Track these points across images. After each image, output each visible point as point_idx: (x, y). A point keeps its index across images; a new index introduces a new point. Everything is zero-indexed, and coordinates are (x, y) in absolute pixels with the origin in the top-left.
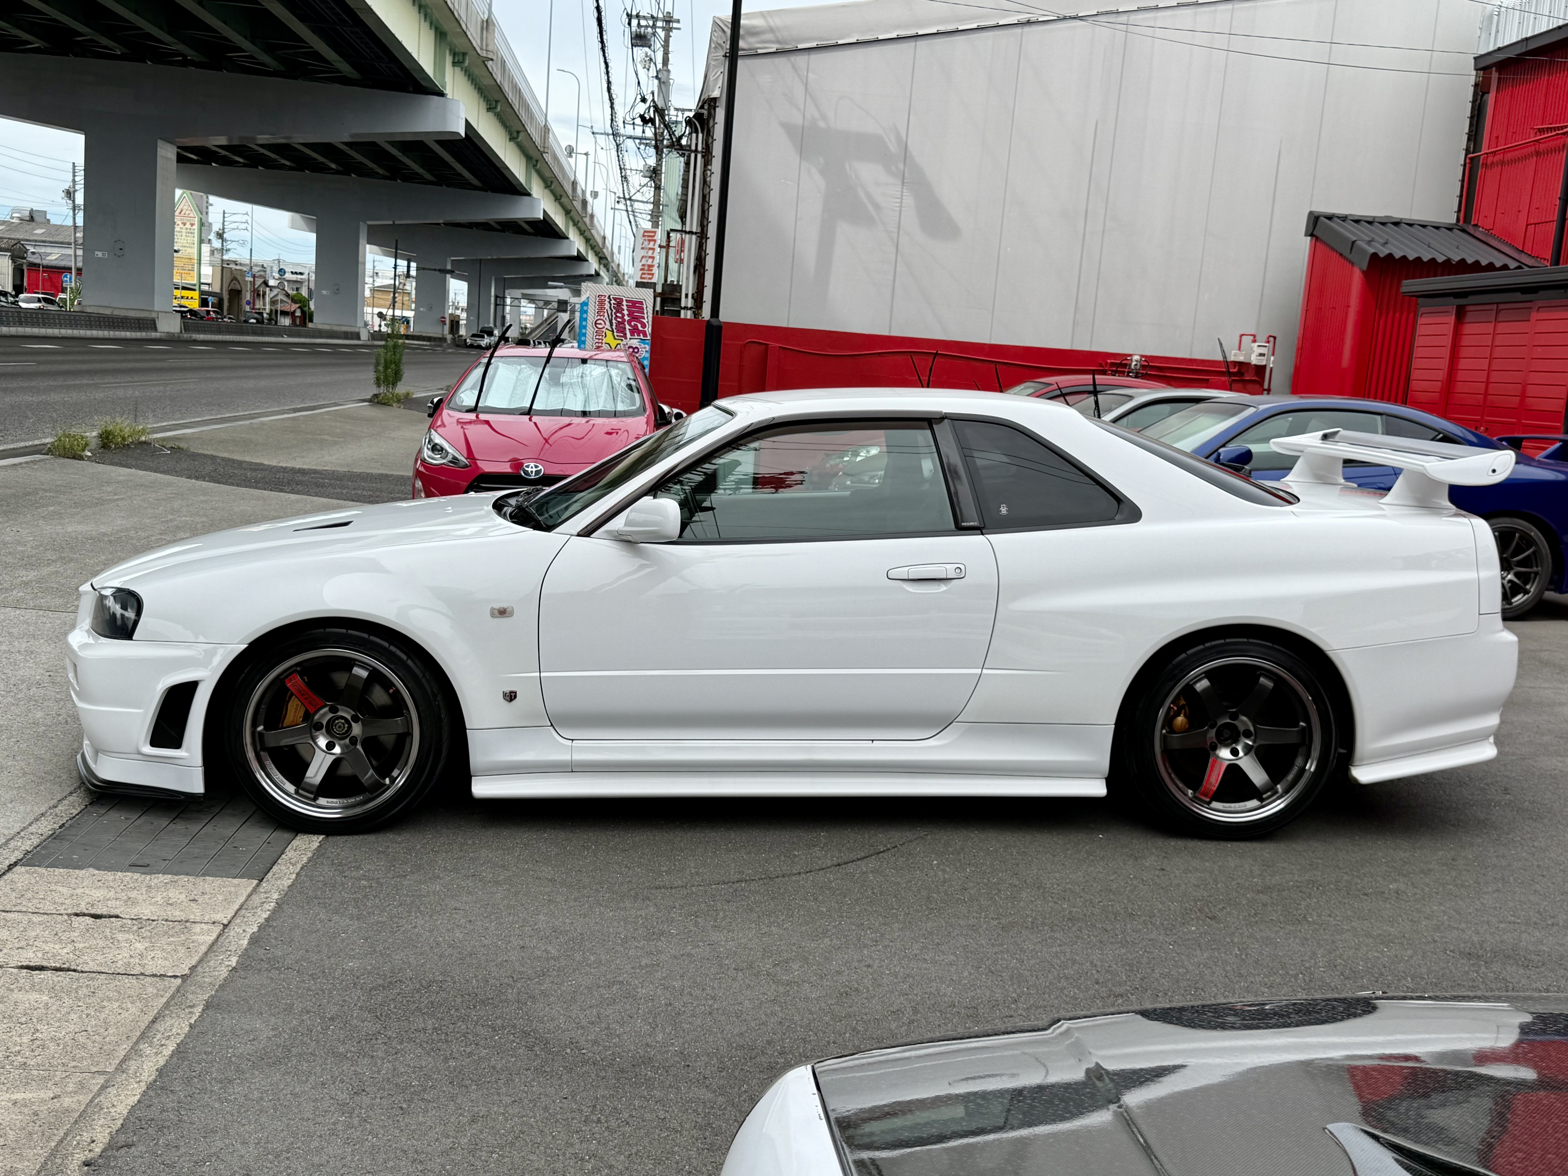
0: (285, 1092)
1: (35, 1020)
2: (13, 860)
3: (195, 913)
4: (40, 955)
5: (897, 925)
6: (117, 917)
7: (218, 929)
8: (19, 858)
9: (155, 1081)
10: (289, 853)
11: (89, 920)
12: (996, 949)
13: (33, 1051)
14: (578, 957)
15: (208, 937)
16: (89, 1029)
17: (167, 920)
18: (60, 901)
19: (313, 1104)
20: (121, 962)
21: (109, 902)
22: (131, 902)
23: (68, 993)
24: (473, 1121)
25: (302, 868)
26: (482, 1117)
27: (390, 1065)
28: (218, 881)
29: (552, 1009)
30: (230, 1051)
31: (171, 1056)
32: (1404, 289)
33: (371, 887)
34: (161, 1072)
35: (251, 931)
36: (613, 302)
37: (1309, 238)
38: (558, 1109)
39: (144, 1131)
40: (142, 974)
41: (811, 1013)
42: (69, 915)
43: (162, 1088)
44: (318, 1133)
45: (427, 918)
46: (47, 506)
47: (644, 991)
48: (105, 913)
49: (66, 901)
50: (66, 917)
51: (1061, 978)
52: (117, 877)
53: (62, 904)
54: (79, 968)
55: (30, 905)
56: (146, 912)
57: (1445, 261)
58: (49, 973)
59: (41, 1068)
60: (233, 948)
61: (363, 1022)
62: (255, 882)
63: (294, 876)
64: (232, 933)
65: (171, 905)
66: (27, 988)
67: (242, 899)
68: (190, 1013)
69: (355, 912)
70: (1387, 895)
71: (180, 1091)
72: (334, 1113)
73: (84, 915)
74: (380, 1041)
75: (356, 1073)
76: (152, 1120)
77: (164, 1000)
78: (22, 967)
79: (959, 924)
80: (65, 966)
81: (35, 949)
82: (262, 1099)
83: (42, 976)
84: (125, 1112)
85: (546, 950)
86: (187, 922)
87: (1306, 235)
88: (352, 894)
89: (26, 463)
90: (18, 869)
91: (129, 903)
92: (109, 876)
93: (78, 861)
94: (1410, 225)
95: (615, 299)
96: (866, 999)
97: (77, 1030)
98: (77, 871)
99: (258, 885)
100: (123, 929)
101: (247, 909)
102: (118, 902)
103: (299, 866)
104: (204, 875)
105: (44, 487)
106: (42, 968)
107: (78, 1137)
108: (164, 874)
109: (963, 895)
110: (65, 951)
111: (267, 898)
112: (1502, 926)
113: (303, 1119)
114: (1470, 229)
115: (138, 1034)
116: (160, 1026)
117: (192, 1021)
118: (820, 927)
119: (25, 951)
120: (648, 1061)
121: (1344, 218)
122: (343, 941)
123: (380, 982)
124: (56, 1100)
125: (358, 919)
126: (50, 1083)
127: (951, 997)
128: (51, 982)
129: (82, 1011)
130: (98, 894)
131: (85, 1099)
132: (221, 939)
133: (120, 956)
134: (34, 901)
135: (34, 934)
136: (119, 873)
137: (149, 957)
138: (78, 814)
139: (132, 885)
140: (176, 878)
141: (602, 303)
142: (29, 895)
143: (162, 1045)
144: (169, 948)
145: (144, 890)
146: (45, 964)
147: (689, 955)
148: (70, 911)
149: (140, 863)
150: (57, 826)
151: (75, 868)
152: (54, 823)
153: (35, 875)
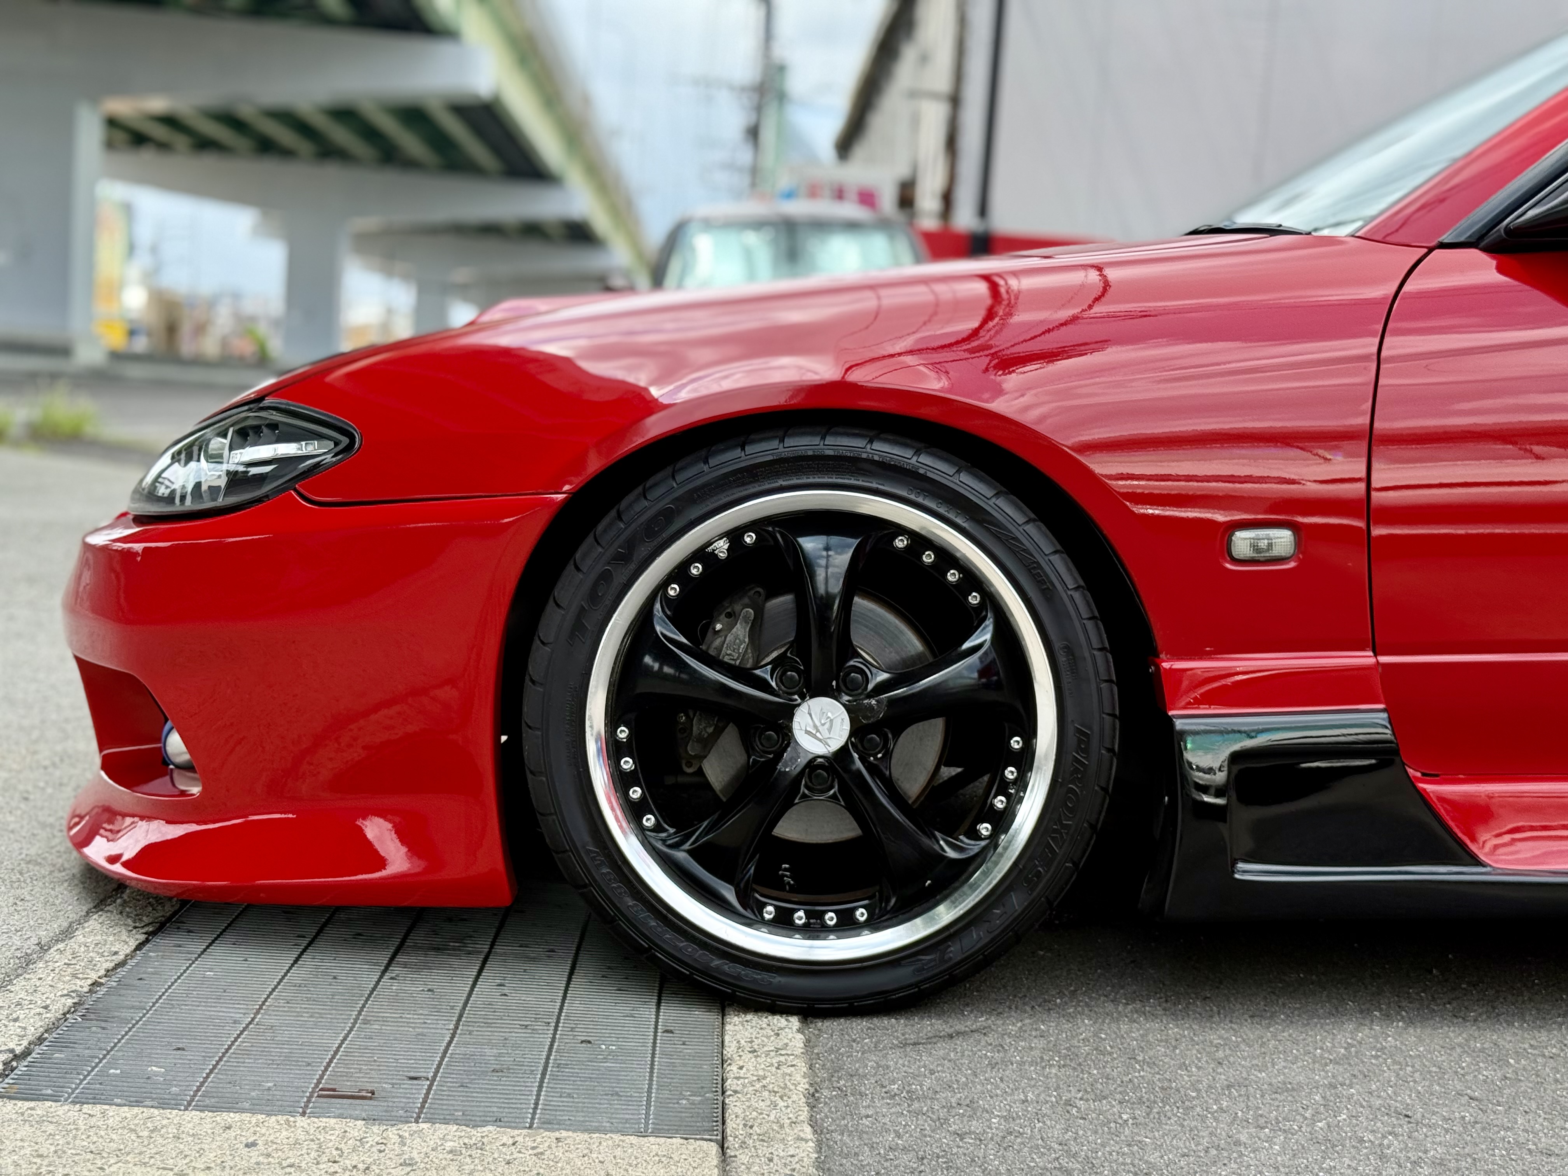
25: (810, 1106)
52: (299, 1134)
62: (709, 1148)
92: (274, 1130)
93: (168, 1084)
98: (173, 1115)
99: (725, 1157)
103: (799, 1099)
108: (433, 1121)
138: (129, 957)
149: (346, 1087)
150: (84, 986)
151: (163, 1105)
152: (75, 976)
153: (51, 1128)
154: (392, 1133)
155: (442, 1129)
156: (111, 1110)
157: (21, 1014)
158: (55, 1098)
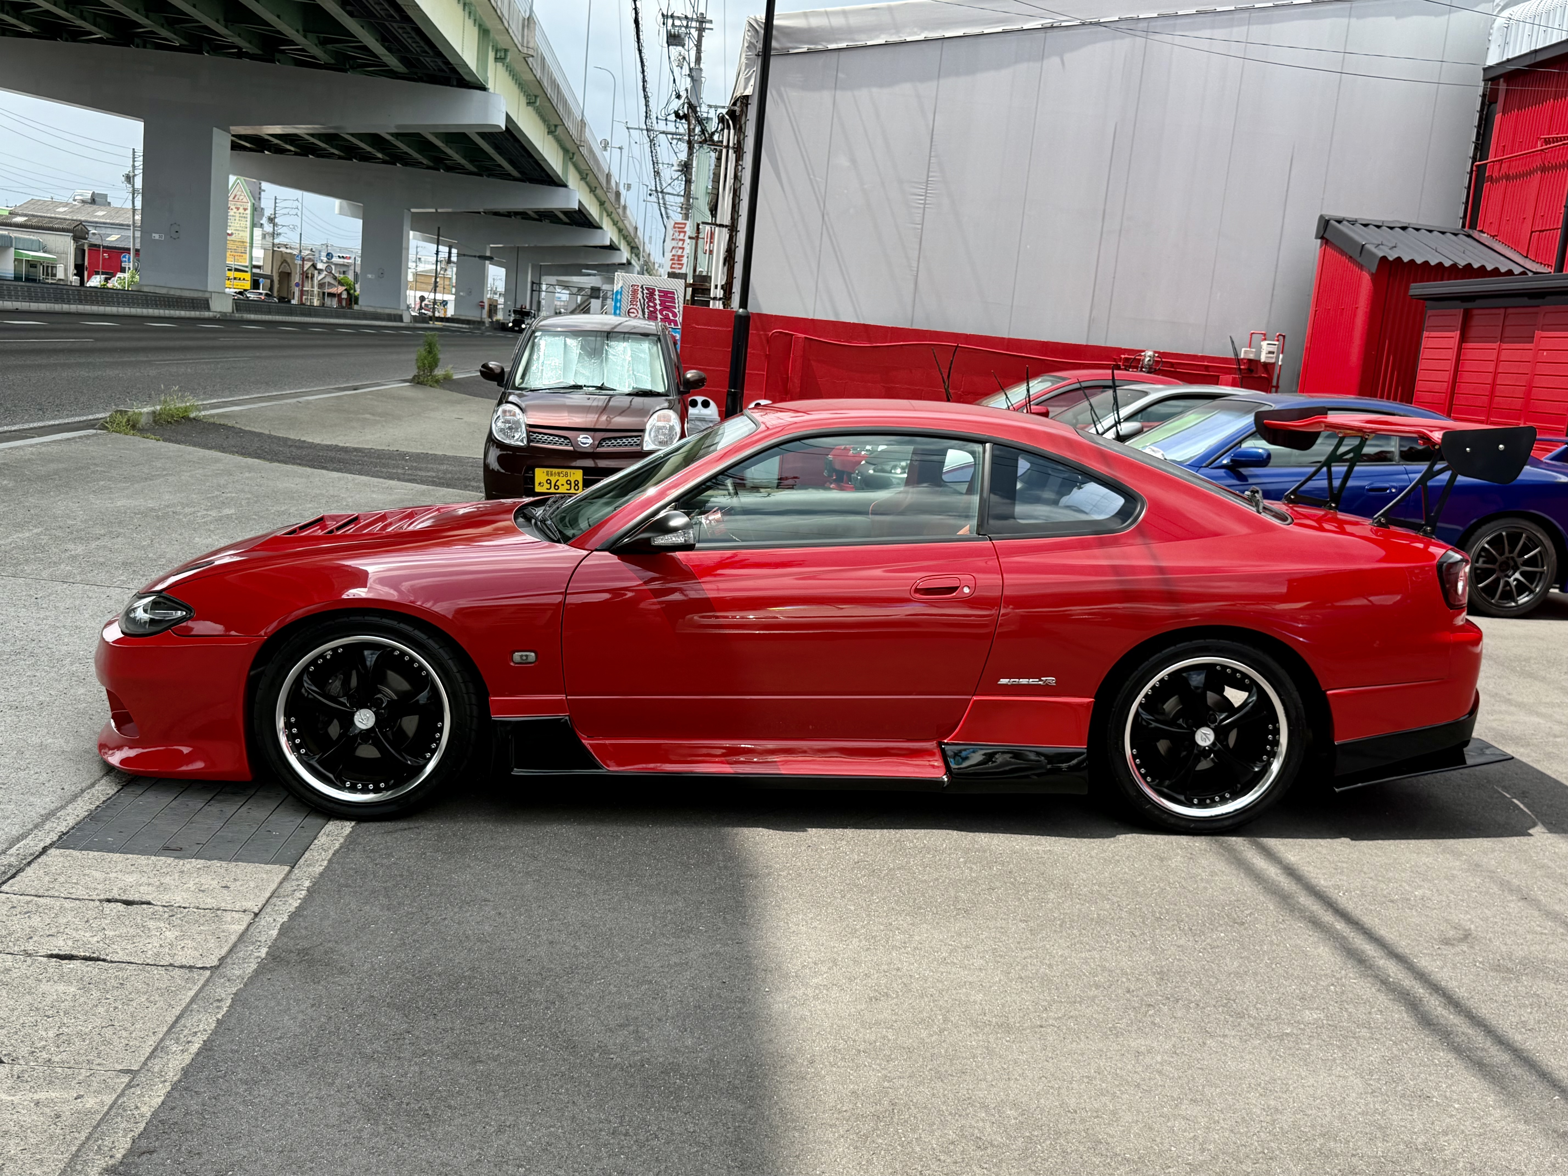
0: (310, 1095)
1: (62, 1014)
2: (48, 841)
3: (225, 900)
4: (70, 943)
5: (925, 925)
6: (149, 903)
7: (248, 918)
8: (55, 839)
9: (180, 1081)
10: (322, 839)
11: (121, 907)
12: (1025, 954)
13: (58, 1047)
14: (607, 953)
15: (239, 927)
16: (116, 1023)
17: (198, 908)
18: (93, 886)
19: (338, 1109)
20: (150, 952)
21: (142, 888)
22: (163, 888)
23: (97, 984)
24: (500, 1131)
25: (334, 854)
26: (509, 1127)
27: (417, 1069)
28: (250, 867)
29: (580, 1009)
30: (257, 1049)
31: (198, 1054)
32: (1412, 292)
33: (401, 876)
34: (186, 1072)
35: (281, 921)
36: (645, 291)
37: (1319, 241)
38: (586, 1119)
39: (167, 1136)
40: (171, 965)
41: (841, 1018)
42: (101, 901)
43: (186, 1089)
44: (343, 1142)
45: (456, 910)
46: (98, 480)
47: (673, 992)
48: (137, 899)
49: (99, 886)
50: (98, 903)
51: (1091, 986)
52: (150, 862)
53: (95, 889)
54: (108, 958)
55: (62, 889)
56: (178, 899)
57: (1452, 265)
58: (77, 963)
59: (66, 1065)
60: (263, 939)
61: (391, 1020)
62: (287, 868)
63: (325, 863)
64: (263, 922)
65: (203, 891)
66: (56, 978)
67: (274, 886)
68: (218, 1007)
69: (385, 901)
70: (1413, 903)
71: (205, 1092)
72: (359, 1120)
73: (117, 901)
74: (407, 1041)
75: (383, 1076)
76: (176, 1123)
77: (192, 993)
78: (52, 956)
79: (988, 927)
80: (95, 955)
81: (65, 937)
82: (287, 1102)
83: (72, 966)
84: (149, 1115)
85: (575, 945)
86: (218, 909)
87: (1316, 238)
88: (384, 882)
89: (80, 437)
90: (53, 851)
91: (162, 889)
92: (142, 860)
93: (113, 844)
94: (1417, 230)
95: (648, 289)
96: (896, 1005)
97: (103, 1024)
98: (111, 855)
99: (290, 872)
100: (153, 917)
101: (278, 897)
102: (150, 888)
103: (331, 852)
104: (237, 860)
105: (96, 461)
106: (71, 957)
107: (100, 1142)
108: (196, 858)
109: (990, 895)
110: (95, 939)
111: (299, 885)
112: (1529, 937)
113: (327, 1125)
114: (1476, 234)
115: (165, 1029)
116: (187, 1021)
117: (220, 1016)
118: (847, 926)
119: (55, 939)
120: (676, 1068)
121: (1353, 222)
122: (372, 932)
123: (409, 977)
124: (79, 1100)
125: (388, 909)
126: (75, 1082)
127: (981, 1004)
128: (79, 972)
129: (110, 1004)
130: (130, 879)
131: (109, 1099)
132: (252, 929)
133: (150, 946)
134: (67, 885)
135: (65, 920)
136: (153, 858)
137: (179, 947)
138: (113, 795)
139: (165, 870)
140: (209, 863)
141: (635, 292)
142: (62, 879)
143: (189, 1042)
144: (199, 938)
145: (176, 876)
146: (74, 953)
147: (718, 954)
148: (102, 897)
149: (174, 846)
150: (93, 807)
151: (109, 851)
152: (91, 803)
153: (69, 858)
154: (181, 863)
155: (199, 861)
156: (91, 853)
157: (68, 818)
158: (73, 849)
